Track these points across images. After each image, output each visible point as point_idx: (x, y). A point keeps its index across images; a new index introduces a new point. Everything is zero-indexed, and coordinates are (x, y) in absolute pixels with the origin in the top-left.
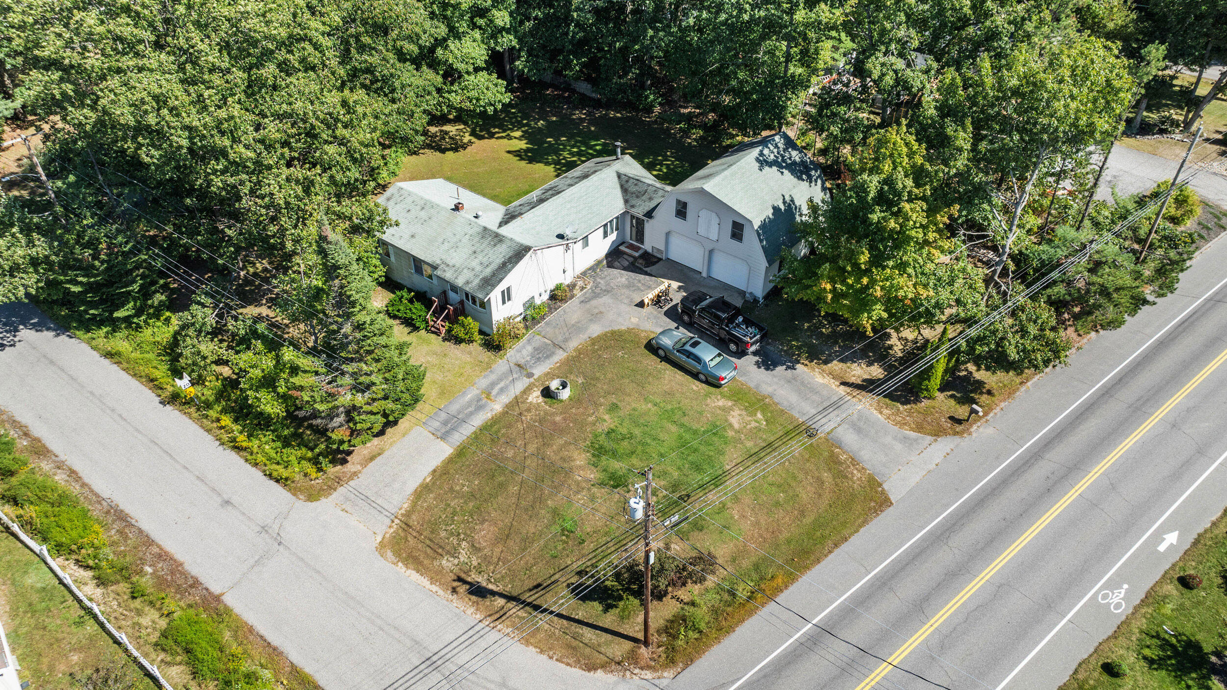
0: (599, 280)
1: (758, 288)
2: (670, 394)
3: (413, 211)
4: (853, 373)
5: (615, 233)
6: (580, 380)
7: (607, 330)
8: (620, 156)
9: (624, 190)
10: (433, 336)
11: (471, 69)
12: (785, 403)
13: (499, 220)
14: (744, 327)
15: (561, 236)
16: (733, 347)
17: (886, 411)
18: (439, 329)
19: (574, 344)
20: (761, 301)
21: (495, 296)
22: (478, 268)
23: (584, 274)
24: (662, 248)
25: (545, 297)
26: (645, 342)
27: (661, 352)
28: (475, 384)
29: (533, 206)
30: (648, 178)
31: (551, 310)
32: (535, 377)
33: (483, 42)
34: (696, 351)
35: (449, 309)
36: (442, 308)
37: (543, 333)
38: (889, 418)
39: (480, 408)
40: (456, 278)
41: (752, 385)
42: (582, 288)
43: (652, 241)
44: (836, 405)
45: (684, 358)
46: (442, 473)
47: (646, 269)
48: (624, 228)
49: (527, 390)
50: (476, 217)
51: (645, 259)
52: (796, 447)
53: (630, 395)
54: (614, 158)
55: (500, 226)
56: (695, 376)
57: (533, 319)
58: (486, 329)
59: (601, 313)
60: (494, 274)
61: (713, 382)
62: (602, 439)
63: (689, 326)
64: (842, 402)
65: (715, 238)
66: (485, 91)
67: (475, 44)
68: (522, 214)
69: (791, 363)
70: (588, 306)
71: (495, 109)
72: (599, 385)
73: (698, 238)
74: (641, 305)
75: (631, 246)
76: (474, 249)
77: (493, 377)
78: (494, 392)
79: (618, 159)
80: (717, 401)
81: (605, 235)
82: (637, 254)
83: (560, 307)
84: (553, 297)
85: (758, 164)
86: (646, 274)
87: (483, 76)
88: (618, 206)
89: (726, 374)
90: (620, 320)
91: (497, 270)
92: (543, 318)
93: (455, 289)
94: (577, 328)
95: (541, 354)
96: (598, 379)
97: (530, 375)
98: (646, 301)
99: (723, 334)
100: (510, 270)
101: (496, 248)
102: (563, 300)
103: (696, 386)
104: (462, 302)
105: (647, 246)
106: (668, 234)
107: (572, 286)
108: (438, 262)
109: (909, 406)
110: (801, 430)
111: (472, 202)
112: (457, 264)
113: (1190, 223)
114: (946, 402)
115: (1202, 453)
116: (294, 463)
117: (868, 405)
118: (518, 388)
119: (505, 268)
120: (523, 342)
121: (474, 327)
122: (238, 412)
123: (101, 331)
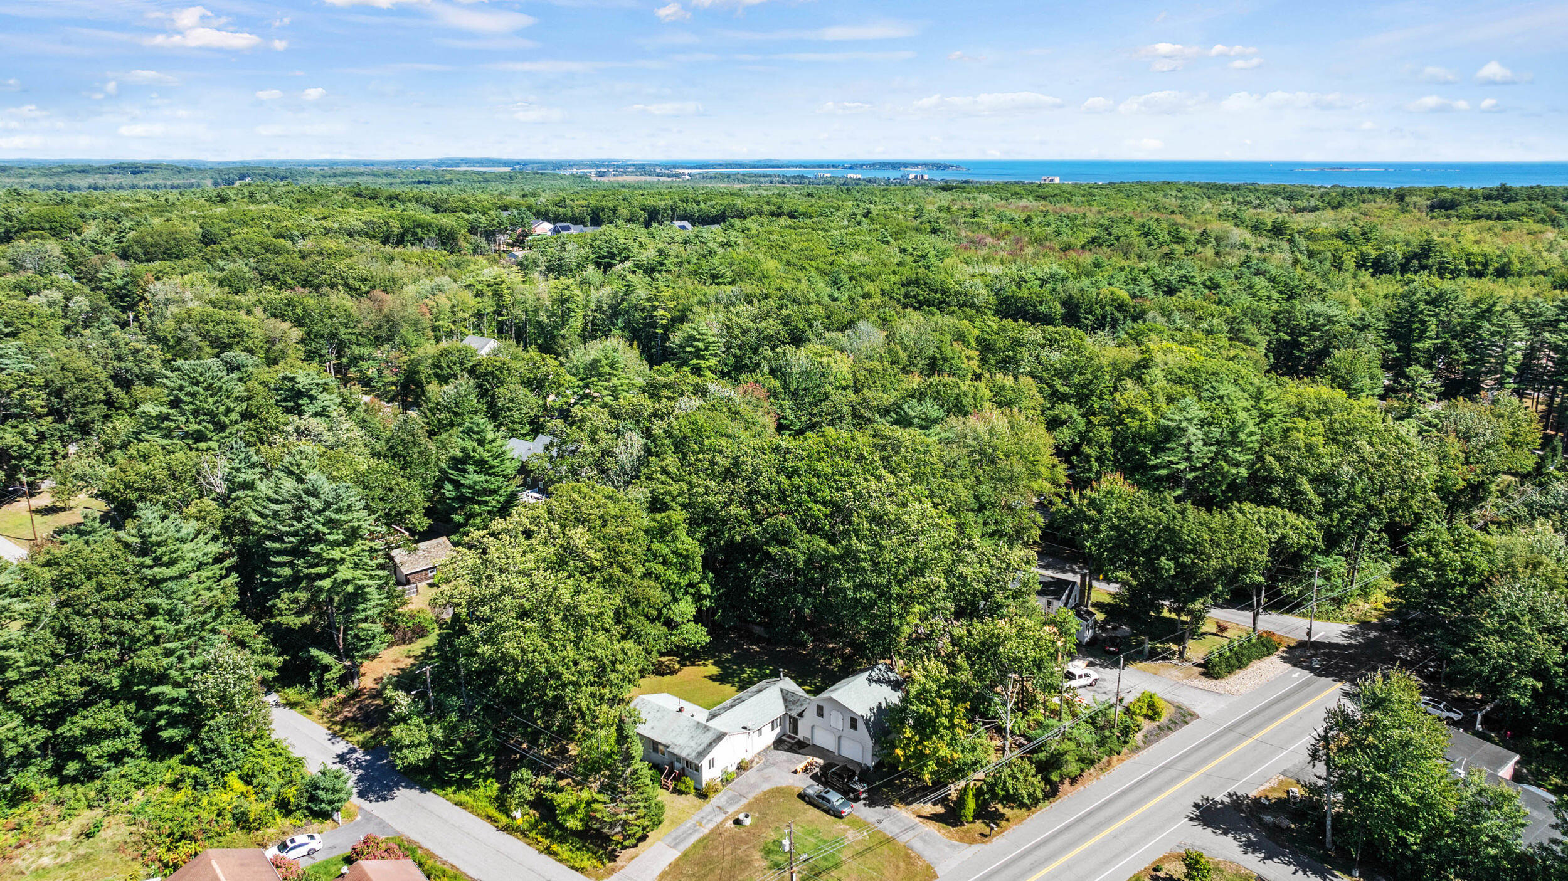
0: (768, 757)
1: (869, 762)
2: (812, 822)
3: (652, 713)
4: (925, 809)
5: (779, 727)
6: (757, 815)
7: (774, 786)
8: (782, 677)
9: (785, 699)
10: (666, 789)
11: (685, 620)
12: (881, 826)
13: (706, 717)
14: (858, 782)
15: (745, 728)
16: (851, 794)
18: (669, 785)
19: (751, 797)
20: (871, 768)
21: (705, 763)
22: (695, 746)
23: (759, 753)
24: (809, 736)
25: (735, 767)
26: (797, 793)
27: (807, 799)
28: (691, 817)
29: (727, 709)
30: (799, 691)
31: (738, 775)
32: (729, 813)
33: (692, 603)
34: (828, 796)
35: (675, 772)
36: (671, 771)
37: (733, 788)
38: (943, 835)
39: (694, 831)
40: (681, 752)
41: (862, 817)
42: (758, 762)
43: (803, 733)
44: (912, 828)
45: (820, 801)
46: (675, 866)
47: (799, 750)
48: (785, 724)
49: (725, 820)
50: (692, 716)
51: (798, 744)
52: (885, 849)
54: (779, 678)
55: (707, 721)
56: (827, 811)
57: (727, 779)
58: (698, 787)
59: (769, 776)
60: (704, 749)
61: (838, 815)
62: (770, 845)
63: (825, 784)
64: (916, 826)
65: (841, 729)
66: (694, 634)
67: (688, 605)
68: (720, 714)
69: (888, 803)
70: (761, 772)
71: (699, 646)
72: (768, 817)
73: (830, 729)
74: (795, 772)
75: (790, 737)
76: (691, 734)
77: (702, 813)
78: (704, 822)
79: (781, 679)
80: (840, 825)
81: (773, 728)
82: (793, 741)
83: (743, 773)
84: (740, 768)
85: (867, 681)
86: (799, 753)
87: (692, 624)
88: (780, 710)
89: (847, 810)
90: (782, 780)
91: (706, 747)
92: (733, 779)
93: (679, 759)
94: (753, 786)
95: (732, 801)
96: (767, 813)
97: (726, 813)
98: (799, 769)
99: (845, 788)
100: (714, 747)
101: (705, 734)
102: (745, 769)
103: (828, 817)
104: (683, 769)
105: (800, 736)
106: (813, 727)
107: (751, 761)
108: (669, 743)
109: (956, 828)
110: (889, 840)
111: (689, 707)
112: (683, 744)
113: (1163, 720)
114: (979, 825)
115: (1127, 850)
116: (586, 860)
117: (932, 828)
118: (719, 819)
119: (711, 745)
120: (720, 794)
121: (692, 783)
122: (547, 834)
123: (450, 790)
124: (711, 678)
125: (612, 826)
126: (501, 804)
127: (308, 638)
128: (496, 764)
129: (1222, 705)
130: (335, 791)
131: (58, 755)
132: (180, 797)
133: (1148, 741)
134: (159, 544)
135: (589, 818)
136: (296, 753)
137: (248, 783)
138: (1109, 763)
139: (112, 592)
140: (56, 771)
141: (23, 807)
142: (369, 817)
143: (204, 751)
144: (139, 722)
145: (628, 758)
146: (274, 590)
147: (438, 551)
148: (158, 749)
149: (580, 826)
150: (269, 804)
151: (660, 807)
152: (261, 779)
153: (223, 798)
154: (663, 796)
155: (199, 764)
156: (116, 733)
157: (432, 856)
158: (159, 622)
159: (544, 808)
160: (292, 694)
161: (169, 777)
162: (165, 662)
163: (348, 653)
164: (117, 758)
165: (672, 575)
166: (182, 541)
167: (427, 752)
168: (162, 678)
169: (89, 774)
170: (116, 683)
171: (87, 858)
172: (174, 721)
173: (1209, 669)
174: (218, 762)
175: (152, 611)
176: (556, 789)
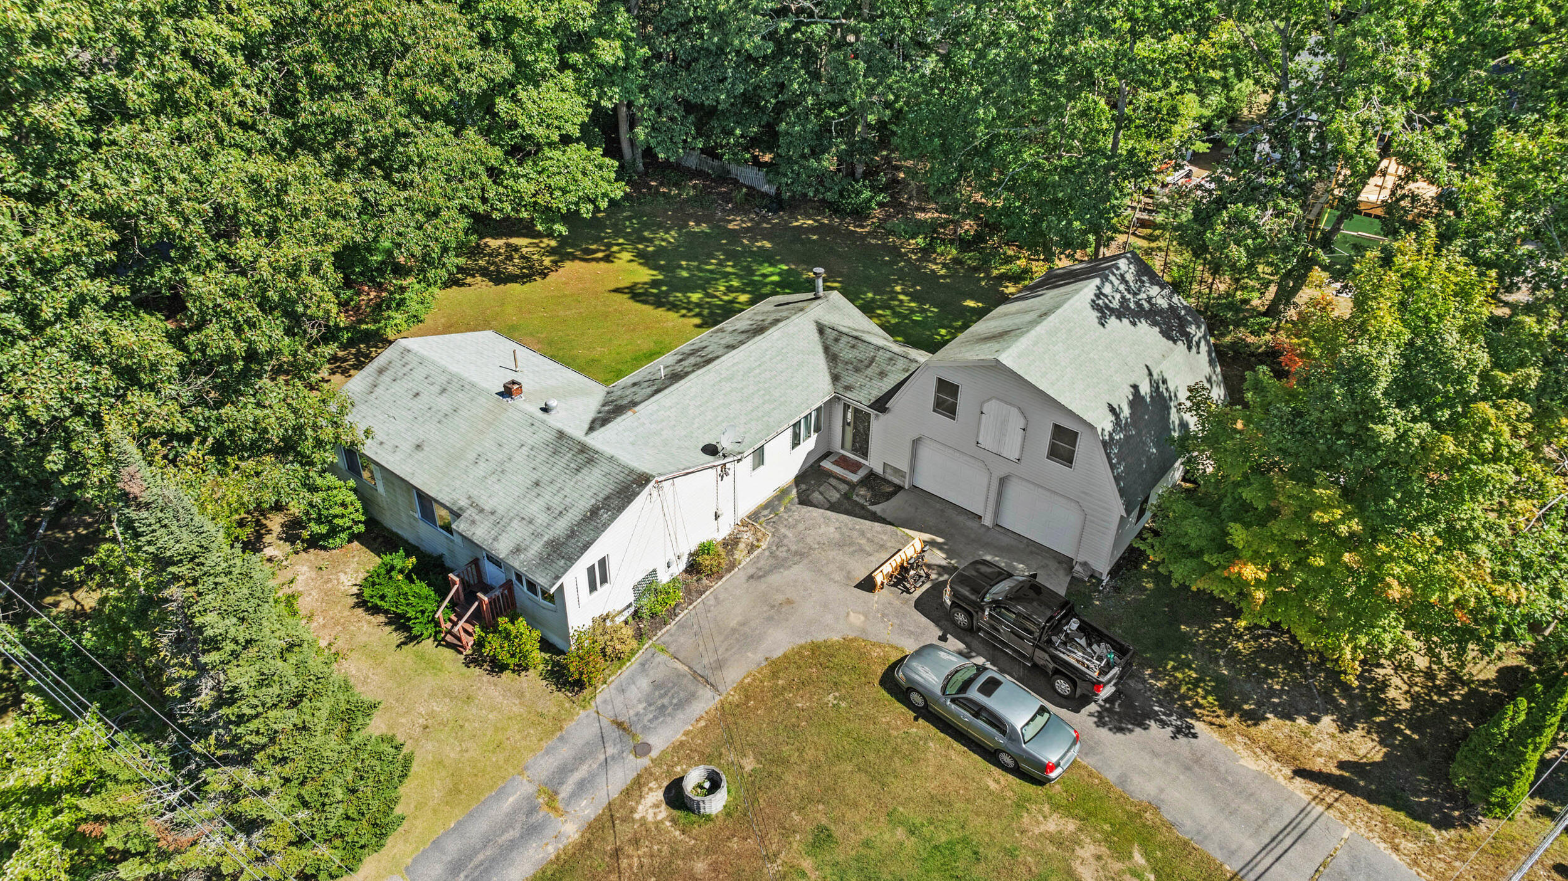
0: (783, 530)
1: (1098, 552)
3: (424, 398)
4: (1316, 748)
5: (814, 436)
6: (749, 767)
7: (802, 642)
8: (821, 293)
9: (832, 357)
10: (449, 653)
11: (555, 137)
12: (1188, 823)
13: (591, 414)
14: (1083, 642)
15: (711, 450)
16: (1063, 686)
17: (1407, 845)
18: (459, 639)
19: (734, 675)
20: (1105, 579)
21: (573, 579)
23: (755, 516)
24: (904, 467)
25: (679, 569)
26: (880, 671)
27: (915, 698)
28: (526, 768)
29: (659, 387)
30: (876, 335)
31: (691, 594)
32: (654, 754)
33: (578, 91)
34: (991, 702)
35: (481, 601)
36: (469, 593)
37: (672, 649)
38: (1416, 863)
39: (532, 831)
40: (495, 539)
41: (1111, 777)
42: (752, 548)
43: (885, 454)
45: (966, 716)
47: (873, 508)
48: (830, 428)
49: (636, 788)
50: (546, 410)
51: (871, 488)
53: (855, 805)
54: (811, 295)
55: (591, 429)
56: (991, 755)
57: (654, 615)
58: (555, 642)
59: (789, 602)
60: (572, 534)
61: (1032, 773)
64: (1307, 822)
65: (1014, 454)
66: (580, 176)
67: (564, 96)
68: (635, 404)
69: (1183, 719)
70: (762, 586)
71: (597, 209)
72: (789, 778)
73: (977, 453)
74: (868, 584)
75: (843, 462)
76: (535, 476)
77: (565, 752)
78: (565, 791)
79: (817, 298)
80: (1044, 820)
81: (796, 442)
82: (854, 478)
83: (707, 588)
84: (693, 567)
85: (1096, 314)
86: (874, 518)
87: (576, 153)
88: (821, 389)
89: (1059, 757)
90: (829, 618)
91: (579, 524)
92: (673, 613)
93: (492, 557)
94: (742, 637)
95: (667, 698)
96: (785, 762)
97: (642, 750)
98: (879, 578)
99: (1041, 657)
100: (605, 526)
101: (579, 477)
102: (715, 574)
103: (996, 780)
104: (508, 587)
105: (875, 462)
106: (916, 443)
107: (731, 543)
108: (463, 502)
109: (1452, 833)
111: (541, 378)
112: (503, 506)
117: (1364, 828)
119: (596, 516)
120: (630, 667)
121: (531, 639)
124: (635, 293)
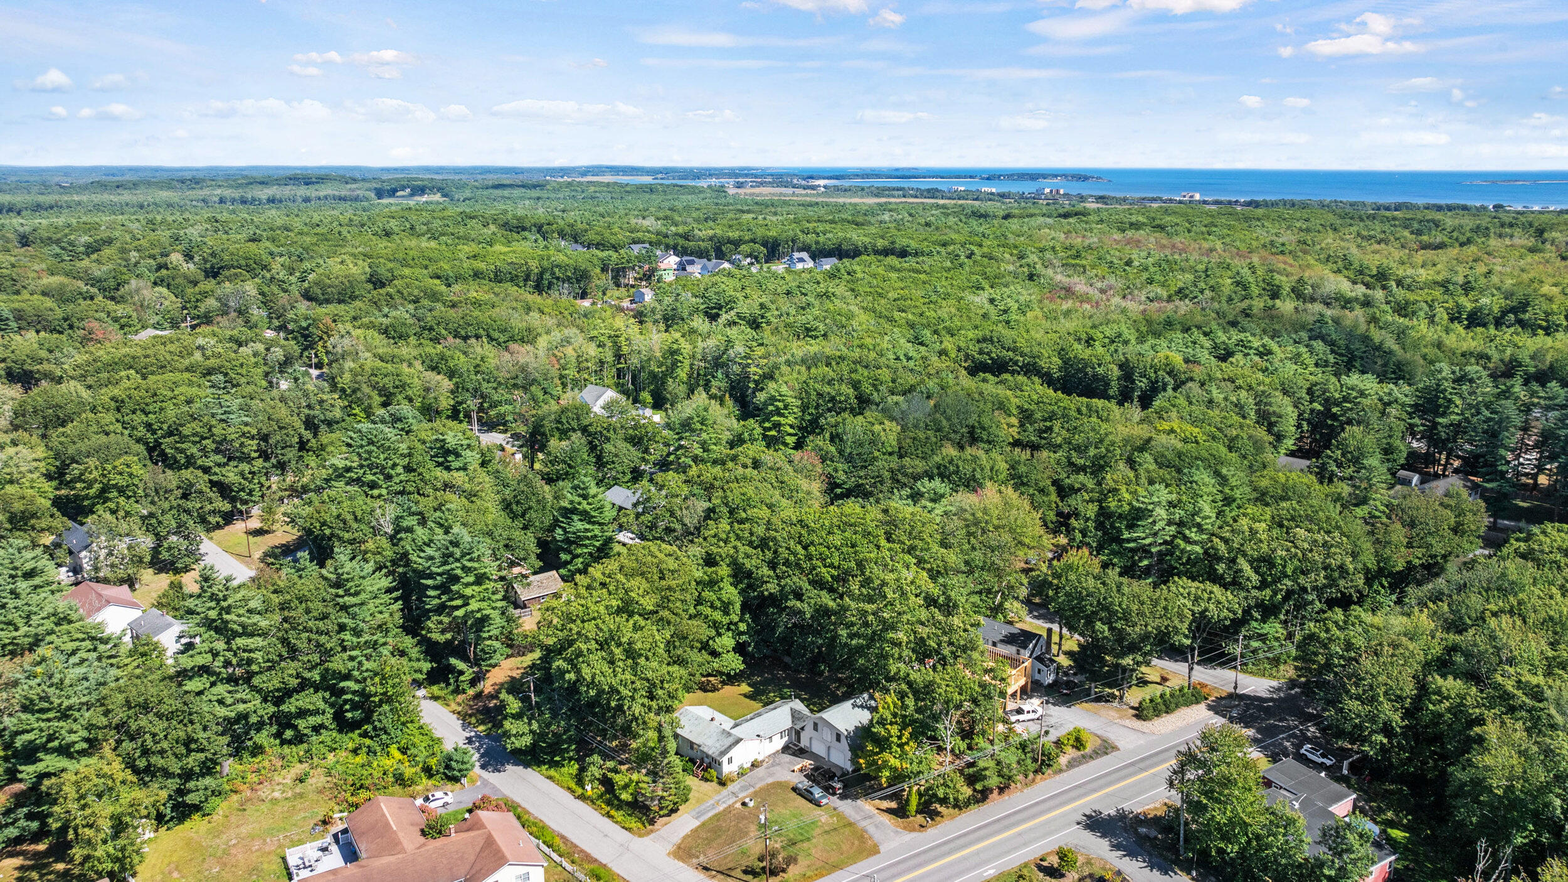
0: (776, 759)
1: (847, 766)
2: (799, 808)
3: (691, 720)
4: (882, 804)
5: (787, 736)
6: (759, 799)
7: (775, 780)
9: (793, 715)
10: (696, 777)
11: (725, 651)
12: (848, 815)
13: (730, 725)
14: (837, 781)
15: (758, 736)
16: (830, 790)
17: (892, 821)
18: (699, 774)
19: (758, 786)
20: (846, 770)
21: (725, 760)
22: (719, 747)
23: (769, 755)
24: (807, 744)
25: (749, 764)
26: (791, 786)
27: (798, 791)
28: (712, 797)
29: (747, 720)
30: (804, 710)
31: (751, 770)
32: (739, 797)
33: (733, 638)
34: (813, 790)
35: (704, 765)
36: (701, 765)
37: (745, 780)
39: (713, 807)
40: (708, 750)
41: (835, 807)
42: (767, 761)
43: (804, 743)
44: (870, 817)
45: (808, 793)
46: (695, 831)
47: (799, 754)
48: (791, 734)
49: (735, 802)
50: (720, 724)
51: (799, 750)
52: (847, 830)
53: (778, 807)
54: (791, 699)
55: (731, 728)
56: (811, 801)
57: (742, 774)
58: (720, 777)
59: (774, 773)
60: (725, 749)
61: (818, 804)
63: (812, 779)
64: (873, 816)
65: (828, 740)
66: (732, 662)
67: (729, 639)
68: (742, 724)
69: (855, 798)
70: (768, 769)
71: (736, 671)
72: (767, 801)
73: (823, 741)
74: (794, 771)
75: (794, 743)
76: (718, 738)
77: (720, 796)
78: (720, 802)
79: (793, 700)
80: (818, 811)
81: (782, 737)
82: (795, 748)
83: (755, 769)
84: (753, 765)
85: (852, 707)
86: (798, 756)
87: (731, 655)
88: (789, 724)
89: (824, 801)
90: (782, 776)
91: (727, 748)
92: (746, 773)
93: (708, 756)
94: (761, 779)
95: (743, 788)
96: (767, 799)
97: (736, 797)
98: (796, 769)
99: (827, 785)
100: (733, 748)
101: (727, 738)
102: (757, 766)
103: (810, 805)
104: (710, 763)
105: (802, 745)
106: (811, 738)
107: (762, 760)
108: (701, 743)
110: (850, 824)
111: (719, 717)
112: (710, 744)
113: (1088, 750)
114: (920, 818)
115: (1025, 845)
116: (633, 824)
117: (886, 819)
118: (731, 802)
119: (730, 747)
120: (735, 783)
121: (714, 774)
122: (609, 803)
123: (544, 767)
124: (745, 696)
125: (652, 799)
126: (580, 782)
127: (451, 649)
128: (577, 751)
129: (1142, 741)
130: (463, 763)
131: (279, 725)
132: (359, 760)
133: (1071, 765)
134: (347, 580)
135: (635, 795)
136: (437, 734)
137: (404, 753)
138: (1034, 780)
139: (316, 614)
140: (278, 735)
141: (260, 758)
142: (486, 783)
143: (375, 729)
144: (332, 705)
145: (665, 753)
146: (426, 614)
147: (551, 581)
148: (344, 725)
149: (630, 798)
150: (418, 769)
151: (688, 789)
152: (413, 751)
153: (387, 763)
154: (691, 781)
155: (371, 738)
156: (316, 712)
157: (528, 813)
158: (347, 636)
159: (607, 783)
160: (435, 689)
161: (351, 746)
162: (350, 665)
163: (477, 662)
164: (317, 729)
165: (717, 616)
166: (364, 578)
167: (527, 740)
168: (347, 677)
169: (299, 739)
170: (318, 678)
171: (301, 795)
172: (355, 706)
173: (1140, 713)
174: (384, 737)
175: (342, 628)
176: (616, 772)
